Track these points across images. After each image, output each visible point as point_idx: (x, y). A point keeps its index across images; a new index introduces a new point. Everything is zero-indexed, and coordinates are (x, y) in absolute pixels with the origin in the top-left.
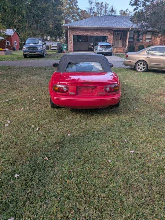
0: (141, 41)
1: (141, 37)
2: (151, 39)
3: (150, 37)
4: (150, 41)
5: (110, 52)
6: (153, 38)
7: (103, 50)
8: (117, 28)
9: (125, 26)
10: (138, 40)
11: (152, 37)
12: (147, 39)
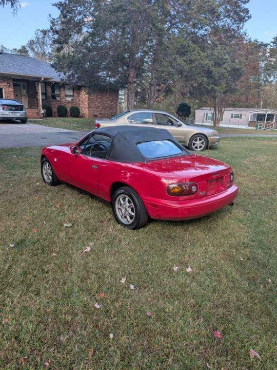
0: (58, 99)
1: (57, 92)
2: (72, 96)
3: (72, 94)
4: (72, 100)
5: (23, 116)
6: (76, 95)
7: (10, 114)
8: (21, 76)
9: (34, 74)
10: (54, 97)
11: (73, 93)
12: (67, 96)
